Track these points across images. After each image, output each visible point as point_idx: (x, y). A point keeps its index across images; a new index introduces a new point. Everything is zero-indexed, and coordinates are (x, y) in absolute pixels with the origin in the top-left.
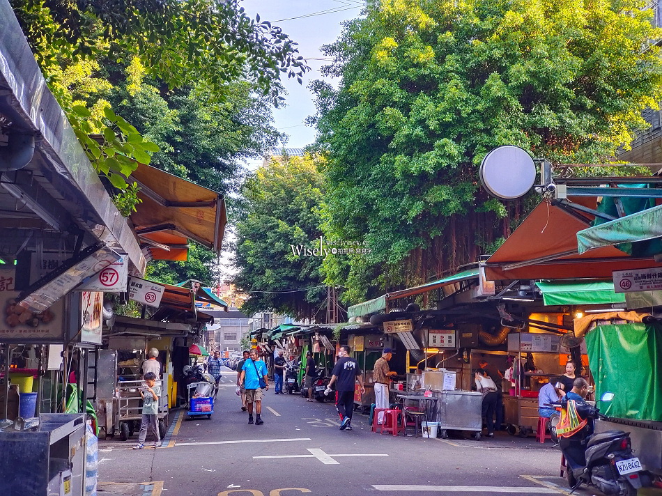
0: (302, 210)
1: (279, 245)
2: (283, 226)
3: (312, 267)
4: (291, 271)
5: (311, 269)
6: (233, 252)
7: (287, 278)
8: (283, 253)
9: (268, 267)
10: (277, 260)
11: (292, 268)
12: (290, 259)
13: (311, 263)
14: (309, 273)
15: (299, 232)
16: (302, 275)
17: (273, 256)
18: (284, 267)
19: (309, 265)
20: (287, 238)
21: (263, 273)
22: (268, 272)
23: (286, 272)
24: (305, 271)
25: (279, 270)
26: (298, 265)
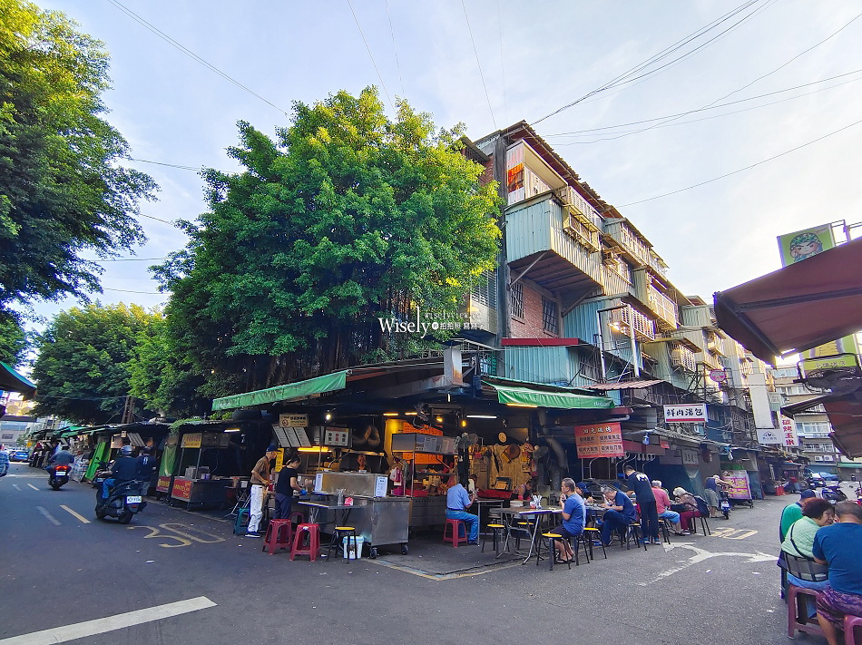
0: (111, 340)
1: (83, 364)
2: (91, 349)
4: (89, 386)
5: (110, 385)
6: (33, 368)
7: (84, 390)
8: (85, 371)
9: (67, 381)
10: (77, 375)
11: (90, 383)
12: (91, 375)
13: (112, 380)
14: (108, 388)
15: (105, 355)
16: (99, 389)
17: (74, 373)
18: (84, 382)
19: (108, 382)
20: (92, 359)
21: (62, 385)
22: (66, 384)
23: (84, 385)
24: (103, 386)
25: (77, 383)
26: (97, 381)
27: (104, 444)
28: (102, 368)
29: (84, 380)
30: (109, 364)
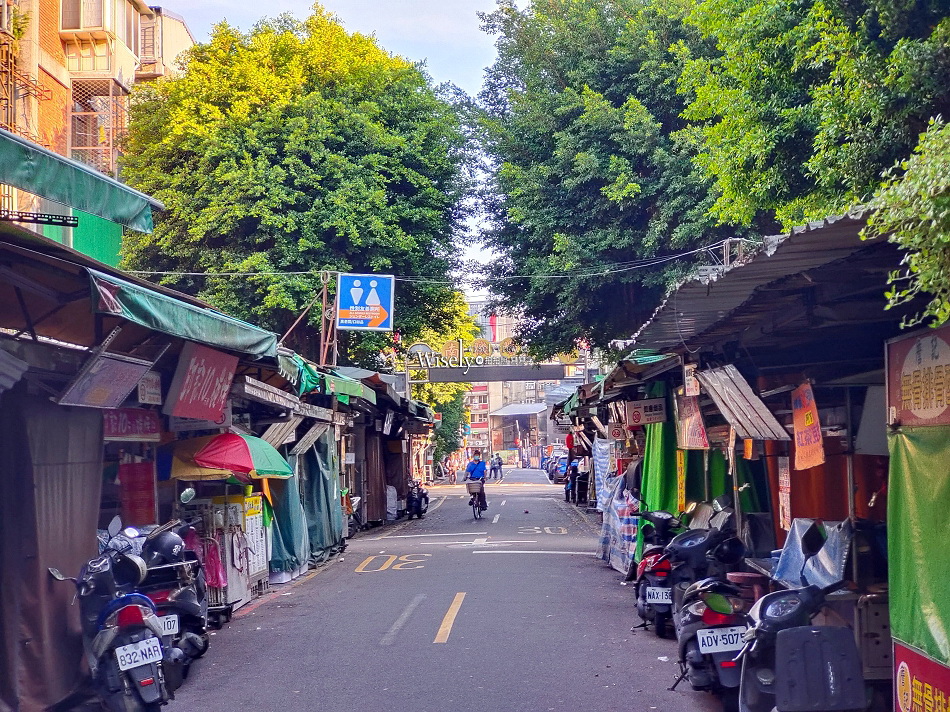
1: (587, 160)
2: (595, 105)
3: (676, 216)
4: (621, 236)
5: (674, 223)
7: (610, 254)
8: (594, 186)
9: (562, 229)
10: (582, 207)
11: (623, 226)
12: (616, 196)
13: (674, 203)
15: (637, 115)
16: (649, 241)
17: (572, 200)
18: (604, 225)
19: (667, 210)
20: (605, 141)
21: (550, 247)
22: (561, 240)
23: (610, 237)
24: (657, 227)
25: (589, 235)
26: (638, 215)
27: (659, 427)
28: (642, 167)
29: (603, 222)
30: (655, 144)
